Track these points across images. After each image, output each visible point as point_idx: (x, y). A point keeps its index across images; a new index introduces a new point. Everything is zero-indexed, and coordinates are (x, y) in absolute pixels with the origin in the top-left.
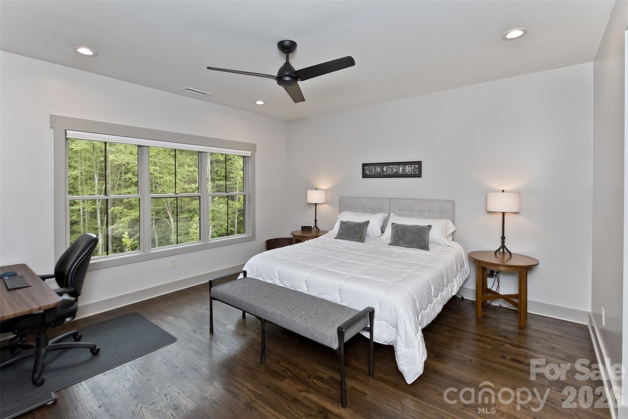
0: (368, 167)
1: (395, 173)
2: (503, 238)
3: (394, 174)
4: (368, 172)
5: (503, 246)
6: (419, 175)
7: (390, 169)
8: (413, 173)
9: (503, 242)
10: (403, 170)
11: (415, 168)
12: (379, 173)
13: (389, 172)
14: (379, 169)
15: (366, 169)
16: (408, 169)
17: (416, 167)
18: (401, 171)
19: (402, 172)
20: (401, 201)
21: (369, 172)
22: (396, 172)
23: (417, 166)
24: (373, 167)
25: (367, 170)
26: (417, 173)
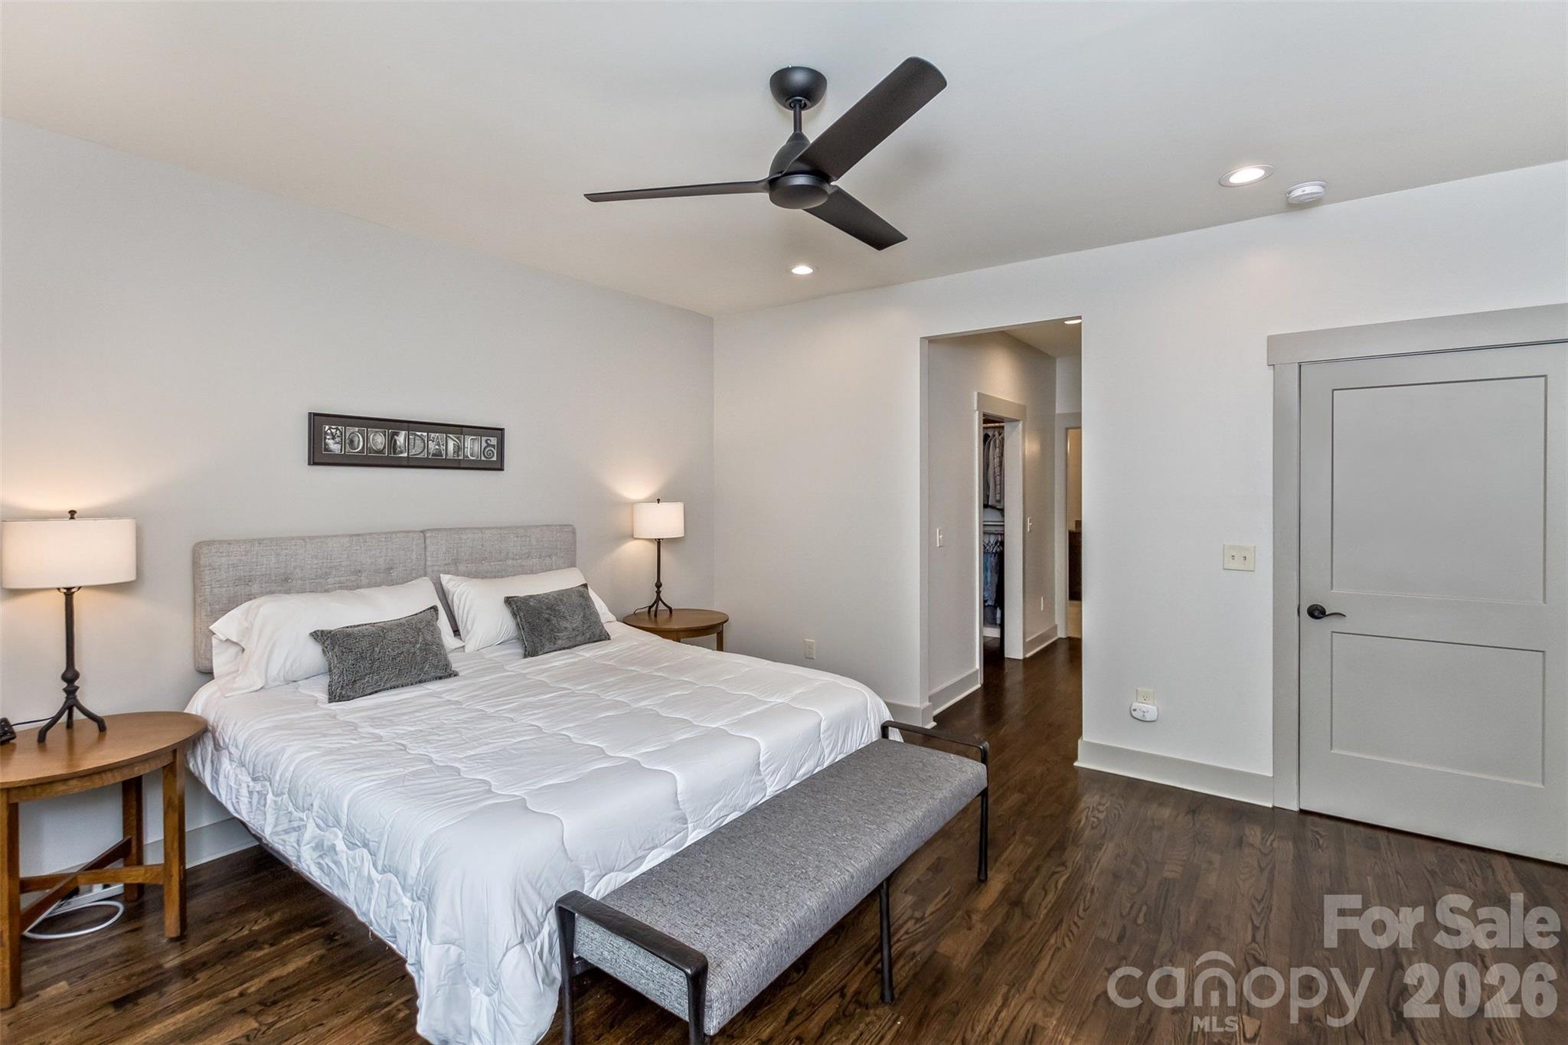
0: (337, 429)
1: (433, 455)
2: (659, 585)
3: (430, 457)
4: (334, 446)
5: (659, 598)
6: (499, 467)
7: (418, 442)
8: (483, 458)
9: (658, 592)
10: (458, 449)
11: (488, 445)
12: (381, 451)
13: (416, 450)
14: (379, 440)
15: (326, 433)
16: (472, 447)
17: (492, 443)
18: (452, 452)
19: (454, 452)
20: (464, 537)
21: (339, 446)
22: (438, 454)
23: (494, 441)
24: (357, 429)
25: (333, 438)
26: (495, 459)
